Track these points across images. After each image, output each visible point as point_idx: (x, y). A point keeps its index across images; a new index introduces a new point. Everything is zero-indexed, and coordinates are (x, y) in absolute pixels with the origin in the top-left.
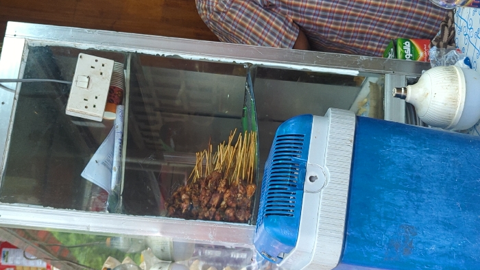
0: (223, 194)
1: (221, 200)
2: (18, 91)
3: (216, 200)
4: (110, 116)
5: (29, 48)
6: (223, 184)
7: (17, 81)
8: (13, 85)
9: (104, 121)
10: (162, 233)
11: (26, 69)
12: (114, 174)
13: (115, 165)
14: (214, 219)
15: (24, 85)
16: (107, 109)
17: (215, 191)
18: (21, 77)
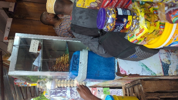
0: (62, 66)
1: (62, 68)
2: (18, 47)
3: (61, 68)
4: (39, 52)
5: (21, 38)
6: (62, 64)
8: (17, 46)
9: (37, 53)
10: (50, 75)
12: (40, 63)
13: (40, 61)
14: (61, 71)
15: (19, 46)
16: (38, 50)
17: (61, 66)
18: (19, 44)
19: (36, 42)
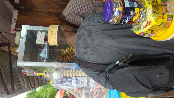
1: (68, 58)
2: (26, 39)
3: (67, 59)
4: (45, 43)
5: (27, 30)
6: (68, 55)
7: (25, 37)
8: (24, 38)
10: (57, 65)
11: (27, 35)
12: (46, 55)
13: (46, 53)
14: (66, 62)
15: (27, 38)
17: (67, 57)
19: (42, 34)
